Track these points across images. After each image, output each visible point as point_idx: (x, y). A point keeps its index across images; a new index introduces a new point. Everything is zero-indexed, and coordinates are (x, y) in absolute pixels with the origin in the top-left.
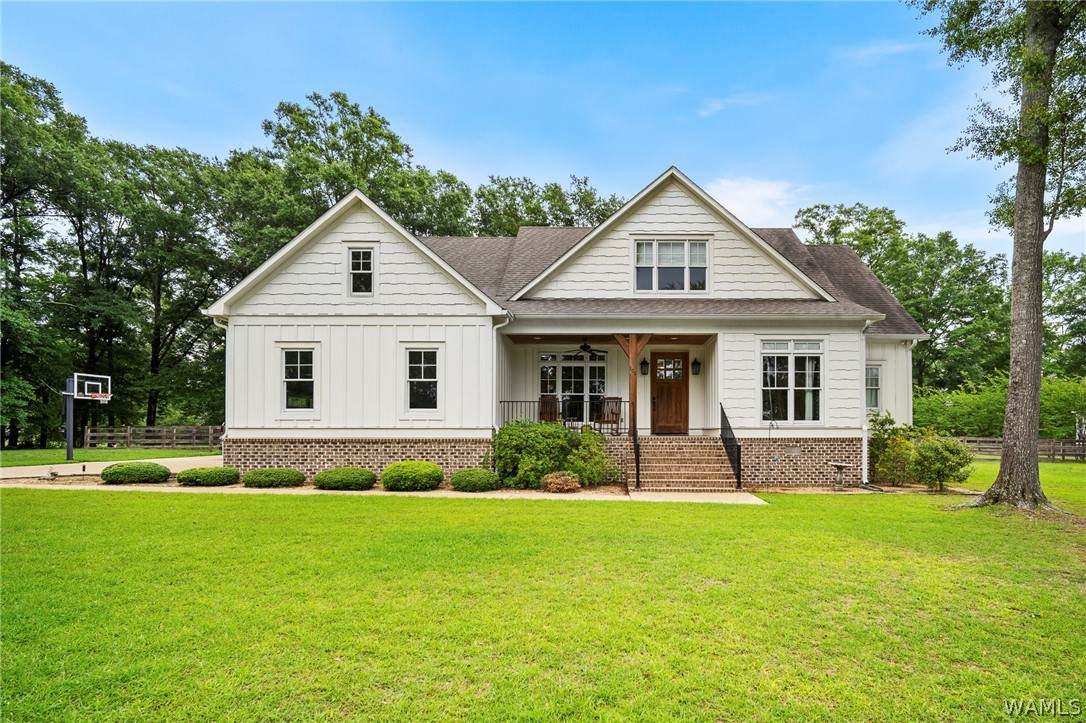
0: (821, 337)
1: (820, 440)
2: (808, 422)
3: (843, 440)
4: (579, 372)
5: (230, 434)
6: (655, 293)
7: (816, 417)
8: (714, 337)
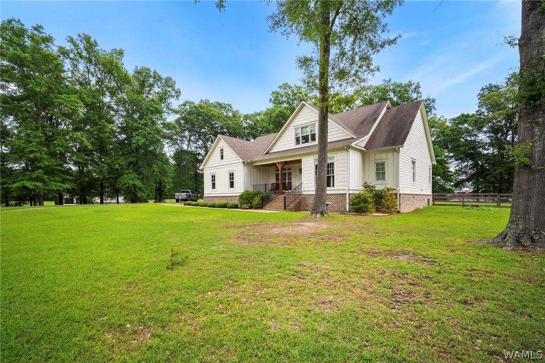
0: (333, 155)
1: (332, 195)
2: (331, 188)
3: (340, 194)
4: (285, 173)
5: (205, 195)
6: (301, 145)
7: (333, 186)
8: (301, 160)
